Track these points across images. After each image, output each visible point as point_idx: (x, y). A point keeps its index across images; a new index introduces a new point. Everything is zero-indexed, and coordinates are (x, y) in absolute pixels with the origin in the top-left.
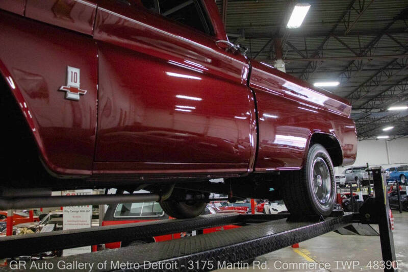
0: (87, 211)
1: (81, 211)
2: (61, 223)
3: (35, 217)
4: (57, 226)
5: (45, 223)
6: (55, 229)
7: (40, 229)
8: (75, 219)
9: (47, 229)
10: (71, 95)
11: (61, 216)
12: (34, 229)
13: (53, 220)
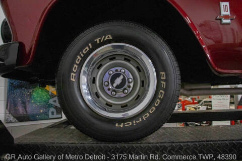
0: (227, 99)
1: (223, 99)
2: (211, 106)
3: (195, 102)
4: (208, 107)
5: (201, 105)
6: (207, 109)
7: (199, 108)
8: (219, 104)
9: (203, 108)
10: (225, 21)
11: (211, 102)
12: (195, 108)
13: (205, 103)
